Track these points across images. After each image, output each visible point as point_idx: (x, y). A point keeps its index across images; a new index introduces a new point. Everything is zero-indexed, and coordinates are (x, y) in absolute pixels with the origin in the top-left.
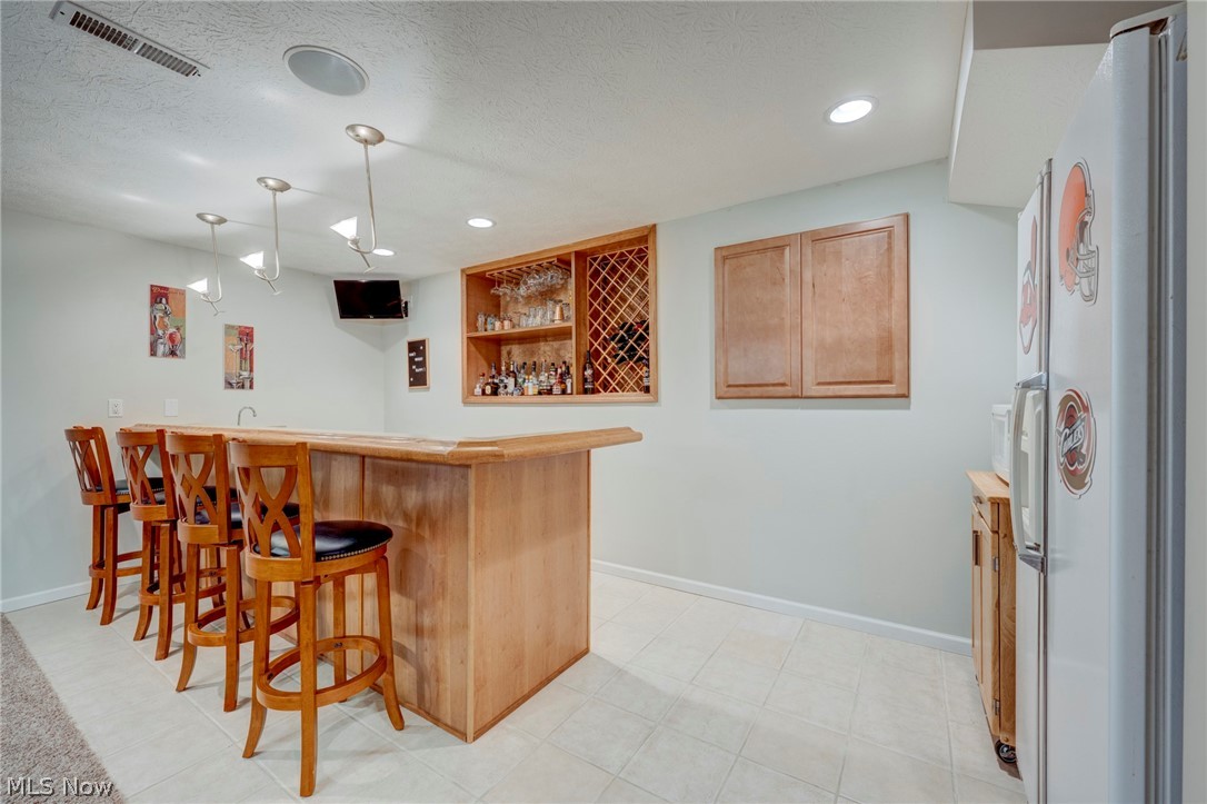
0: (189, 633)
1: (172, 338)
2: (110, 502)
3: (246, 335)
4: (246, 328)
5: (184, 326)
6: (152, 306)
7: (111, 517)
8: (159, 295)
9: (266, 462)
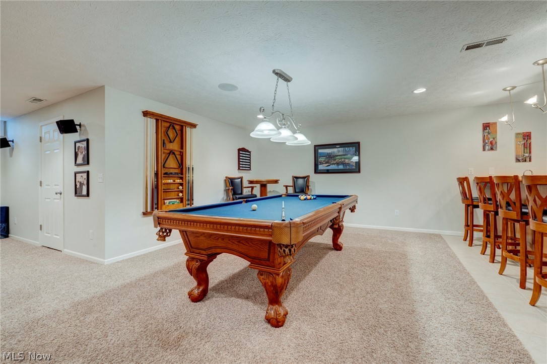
0: (504, 252)
1: (491, 143)
2: (471, 203)
3: (527, 136)
4: (527, 133)
5: (496, 137)
6: (483, 131)
7: (471, 209)
8: (486, 126)
9: (540, 183)
